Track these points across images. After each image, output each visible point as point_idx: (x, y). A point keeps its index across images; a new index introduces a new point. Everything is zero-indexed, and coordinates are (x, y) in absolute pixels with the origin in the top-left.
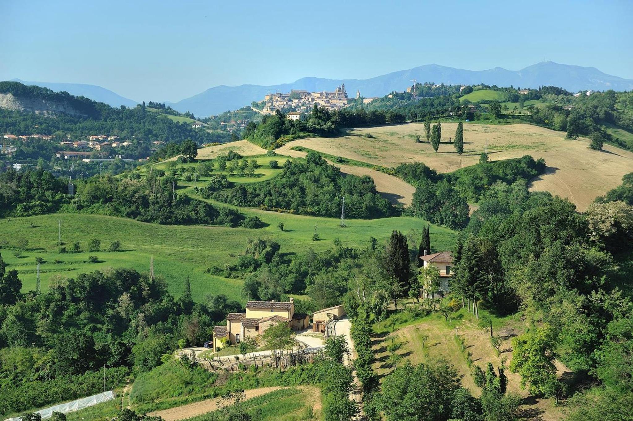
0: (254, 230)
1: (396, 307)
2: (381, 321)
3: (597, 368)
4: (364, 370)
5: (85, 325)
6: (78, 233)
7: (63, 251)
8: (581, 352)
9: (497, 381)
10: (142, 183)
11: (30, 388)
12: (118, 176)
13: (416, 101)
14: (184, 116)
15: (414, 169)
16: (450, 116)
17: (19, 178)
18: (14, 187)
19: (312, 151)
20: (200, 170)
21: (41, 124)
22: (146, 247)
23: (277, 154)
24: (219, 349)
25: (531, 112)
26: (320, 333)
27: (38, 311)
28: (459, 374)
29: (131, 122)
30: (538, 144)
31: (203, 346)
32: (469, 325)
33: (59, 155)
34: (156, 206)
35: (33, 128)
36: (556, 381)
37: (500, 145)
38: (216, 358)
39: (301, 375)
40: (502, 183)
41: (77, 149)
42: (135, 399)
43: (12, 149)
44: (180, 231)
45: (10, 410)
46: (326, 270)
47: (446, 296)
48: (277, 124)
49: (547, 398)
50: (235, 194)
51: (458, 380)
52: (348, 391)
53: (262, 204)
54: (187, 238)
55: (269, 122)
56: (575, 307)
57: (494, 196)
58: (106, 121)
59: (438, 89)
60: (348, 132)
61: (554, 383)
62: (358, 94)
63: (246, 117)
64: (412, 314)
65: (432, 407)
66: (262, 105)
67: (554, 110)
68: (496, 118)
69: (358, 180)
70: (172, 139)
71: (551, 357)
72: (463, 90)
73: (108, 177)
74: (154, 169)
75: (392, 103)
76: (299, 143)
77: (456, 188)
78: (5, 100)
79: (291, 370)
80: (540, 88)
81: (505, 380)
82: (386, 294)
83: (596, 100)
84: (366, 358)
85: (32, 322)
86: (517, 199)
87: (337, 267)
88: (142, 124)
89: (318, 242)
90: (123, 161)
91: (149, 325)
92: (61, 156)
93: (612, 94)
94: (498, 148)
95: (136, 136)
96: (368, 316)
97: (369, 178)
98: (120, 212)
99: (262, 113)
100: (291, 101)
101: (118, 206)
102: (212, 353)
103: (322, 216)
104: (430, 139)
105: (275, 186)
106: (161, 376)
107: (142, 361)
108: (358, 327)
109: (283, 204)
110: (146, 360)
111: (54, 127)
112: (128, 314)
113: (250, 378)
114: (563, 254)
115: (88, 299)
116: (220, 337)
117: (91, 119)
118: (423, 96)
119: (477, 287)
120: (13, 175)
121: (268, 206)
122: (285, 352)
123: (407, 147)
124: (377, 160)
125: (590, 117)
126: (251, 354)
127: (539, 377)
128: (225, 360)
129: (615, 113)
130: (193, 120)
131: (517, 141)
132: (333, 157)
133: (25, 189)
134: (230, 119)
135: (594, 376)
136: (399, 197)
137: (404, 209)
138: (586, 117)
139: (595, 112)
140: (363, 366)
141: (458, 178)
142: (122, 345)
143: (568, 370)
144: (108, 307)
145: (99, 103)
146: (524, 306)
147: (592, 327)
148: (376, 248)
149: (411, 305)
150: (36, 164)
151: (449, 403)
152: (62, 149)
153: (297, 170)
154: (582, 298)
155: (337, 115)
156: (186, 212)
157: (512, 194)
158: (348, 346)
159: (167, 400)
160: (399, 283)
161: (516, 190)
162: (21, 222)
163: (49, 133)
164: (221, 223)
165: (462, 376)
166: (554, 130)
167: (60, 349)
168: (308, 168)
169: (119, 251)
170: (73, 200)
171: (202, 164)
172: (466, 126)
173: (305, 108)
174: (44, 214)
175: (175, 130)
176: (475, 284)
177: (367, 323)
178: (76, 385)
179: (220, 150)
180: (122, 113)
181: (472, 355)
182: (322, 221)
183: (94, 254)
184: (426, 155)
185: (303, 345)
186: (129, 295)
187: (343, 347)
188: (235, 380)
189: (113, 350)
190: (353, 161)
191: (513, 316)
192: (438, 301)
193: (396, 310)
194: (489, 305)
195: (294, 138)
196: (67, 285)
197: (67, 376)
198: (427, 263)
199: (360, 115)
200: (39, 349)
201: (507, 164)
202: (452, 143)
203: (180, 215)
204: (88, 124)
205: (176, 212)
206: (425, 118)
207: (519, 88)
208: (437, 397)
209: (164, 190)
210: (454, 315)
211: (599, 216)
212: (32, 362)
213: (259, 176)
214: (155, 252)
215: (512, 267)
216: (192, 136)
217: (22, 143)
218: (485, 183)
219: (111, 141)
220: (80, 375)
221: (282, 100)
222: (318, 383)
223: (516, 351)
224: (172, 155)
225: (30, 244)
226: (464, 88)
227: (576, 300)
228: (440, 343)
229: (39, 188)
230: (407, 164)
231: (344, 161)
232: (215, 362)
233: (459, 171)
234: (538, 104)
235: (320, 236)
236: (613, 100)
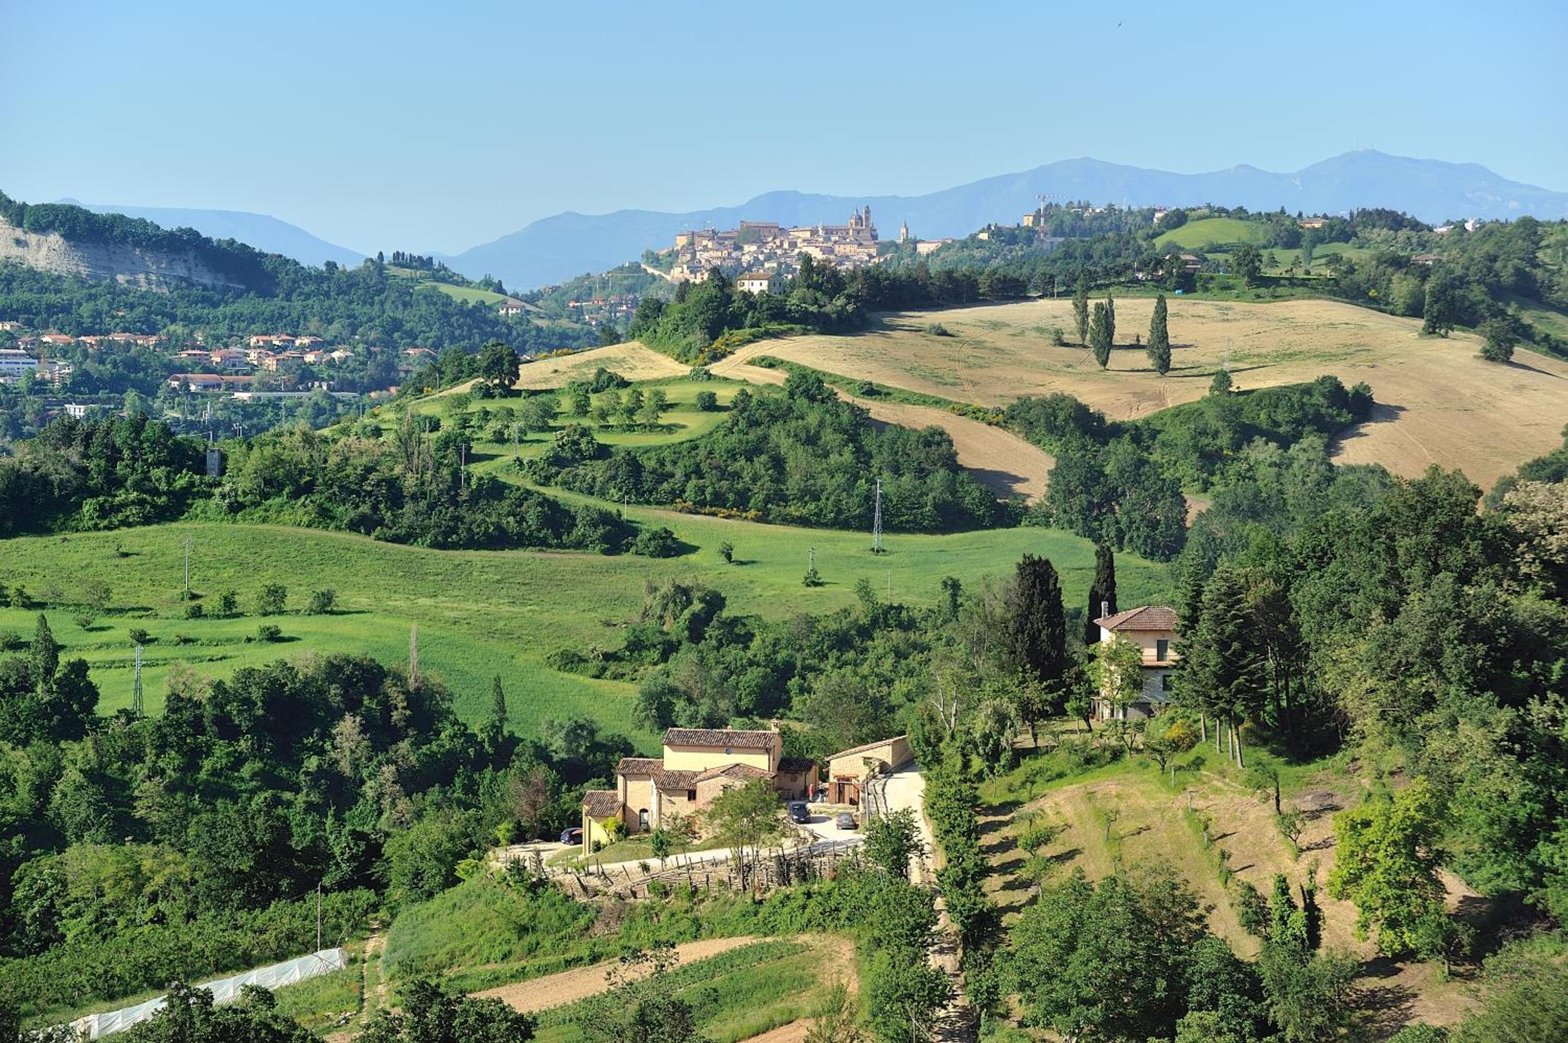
0: (661, 560)
1: (1036, 741)
2: (1001, 776)
3: (1546, 887)
4: (963, 895)
5: (253, 792)
6: (232, 570)
7: (197, 613)
8: (1505, 849)
9: (1298, 918)
10: (385, 448)
11: (137, 942)
12: (326, 432)
13: (1046, 246)
14: (478, 286)
15: (1050, 411)
16: (1137, 281)
17: (88, 438)
18: (75, 459)
19: (799, 367)
20: (526, 416)
21: (132, 307)
22: (398, 603)
23: (715, 377)
24: (598, 847)
25: (1334, 270)
26: (847, 805)
27: (139, 759)
28: (1203, 904)
29: (351, 302)
30: (1353, 349)
31: (558, 839)
32: (1220, 784)
33: (175, 384)
34: (421, 504)
35: (113, 317)
36: (1444, 919)
37: (1256, 351)
38: (593, 869)
39: (804, 907)
40: (1267, 444)
41: (219, 368)
42: (395, 967)
43: (64, 367)
44: (479, 566)
45: (89, 996)
46: (838, 659)
47: (1157, 714)
48: (712, 302)
49: (1422, 961)
50: (613, 472)
51: (1200, 919)
52: (924, 945)
53: (680, 496)
54: (498, 582)
55: (692, 298)
56: (1491, 736)
57: (1248, 476)
58: (289, 300)
59: (1100, 216)
60: (887, 320)
61: (1440, 925)
62: (903, 231)
63: (630, 289)
64: (1074, 758)
65: (1138, 984)
66: (669, 259)
67: (1391, 265)
68: (1249, 284)
69: (913, 438)
70: (451, 343)
71: (1430, 861)
72: (1162, 220)
73: (304, 434)
74: (415, 412)
75: (987, 254)
76: (766, 348)
77: (1155, 457)
78: (44, 250)
79: (780, 896)
80: (1351, 214)
81: (1318, 918)
82: (1012, 709)
83: (1493, 240)
84: (969, 864)
85: (126, 785)
86: (1304, 483)
87: (865, 650)
88: (376, 307)
89: (819, 589)
90: (333, 397)
91: (409, 795)
92: (181, 386)
93: (1529, 227)
94: (1256, 360)
95: (363, 335)
96: (966, 765)
97: (941, 434)
98: (333, 518)
99: (669, 278)
100: (741, 248)
101: (327, 505)
102: (582, 857)
103: (825, 526)
104: (1088, 336)
105: (710, 453)
106: (457, 913)
107: (410, 876)
108: (945, 790)
109: (731, 496)
110: (418, 875)
111: (164, 314)
112: (356, 766)
113: (678, 917)
114: (1458, 606)
115: (259, 728)
116: (599, 816)
117: (252, 294)
118: (1062, 234)
119: (1239, 691)
120: (72, 429)
121: (695, 503)
122: (764, 853)
123: (1032, 357)
124: (958, 389)
125: (1479, 282)
126: (681, 857)
127: (1404, 910)
128: (616, 872)
129: (1539, 273)
130: (501, 297)
131: (1301, 342)
132: (851, 382)
133: (103, 463)
134: (590, 294)
135: (1540, 906)
136: (1017, 480)
137: (1026, 508)
138: (1469, 283)
139: (1490, 269)
140: (960, 884)
141: (1159, 432)
142: (358, 836)
143: (1472, 894)
144: (308, 749)
145: (273, 256)
146: (1357, 736)
147: (1531, 786)
148: (961, 605)
149: (1073, 737)
150: (120, 404)
151: (1180, 976)
152: (182, 369)
153: (765, 413)
154: (1508, 714)
155: (860, 280)
156: (494, 519)
157: (1291, 471)
158: (920, 837)
159: (474, 970)
160: (1041, 682)
161: (1302, 462)
162: (93, 544)
163: (152, 330)
164: (579, 545)
165: (1209, 909)
166: (1392, 313)
167: (209, 848)
168: (790, 409)
169: (332, 613)
170: (217, 491)
171: (532, 399)
172: (1173, 305)
173: (775, 265)
174: (149, 524)
175: (458, 320)
176: (1236, 682)
177: (965, 781)
178: (250, 934)
179: (574, 366)
180: (328, 279)
181: (1230, 856)
182: (827, 540)
183: (270, 622)
184: (1079, 377)
185: (807, 835)
186: (358, 719)
187: (909, 839)
188: (640, 921)
189: (337, 850)
190: (901, 391)
191: (1329, 762)
192: (1140, 727)
193: (1037, 748)
194: (1266, 734)
195: (755, 336)
196: (208, 695)
197: (227, 912)
198: (1110, 634)
199: (915, 281)
200: (155, 848)
201: (1276, 397)
202: (1143, 347)
203: (479, 526)
204: (245, 306)
205: (468, 517)
206: (1077, 286)
207: (1300, 215)
208: (1150, 960)
209: (438, 466)
210: (1180, 759)
211: (1541, 514)
212: (138, 877)
213: (670, 429)
214: (422, 616)
215: (1327, 641)
216: (498, 336)
217: (86, 355)
218: (1224, 444)
219: (303, 348)
220: (257, 911)
221: (717, 246)
222: (847, 928)
223: (1341, 847)
224: (456, 380)
225: (115, 597)
226: (1166, 215)
227: (1492, 719)
228: (1148, 828)
229: (135, 460)
230: (1033, 399)
231: (879, 393)
232: (591, 877)
233: (1160, 416)
234: (1348, 252)
235: (823, 576)
236: (1533, 243)
